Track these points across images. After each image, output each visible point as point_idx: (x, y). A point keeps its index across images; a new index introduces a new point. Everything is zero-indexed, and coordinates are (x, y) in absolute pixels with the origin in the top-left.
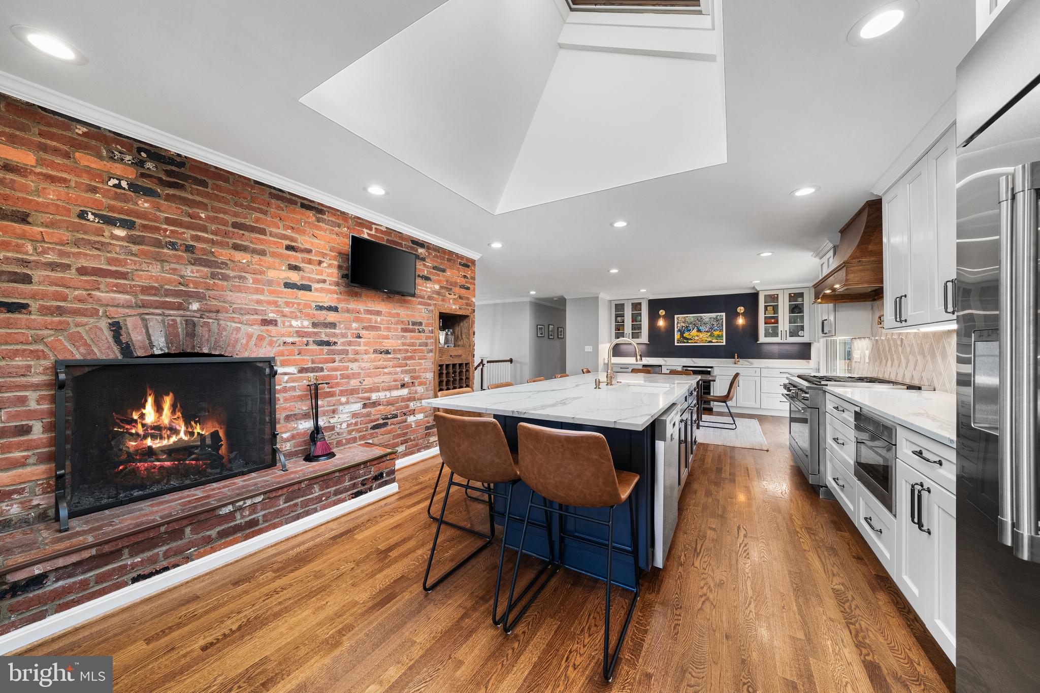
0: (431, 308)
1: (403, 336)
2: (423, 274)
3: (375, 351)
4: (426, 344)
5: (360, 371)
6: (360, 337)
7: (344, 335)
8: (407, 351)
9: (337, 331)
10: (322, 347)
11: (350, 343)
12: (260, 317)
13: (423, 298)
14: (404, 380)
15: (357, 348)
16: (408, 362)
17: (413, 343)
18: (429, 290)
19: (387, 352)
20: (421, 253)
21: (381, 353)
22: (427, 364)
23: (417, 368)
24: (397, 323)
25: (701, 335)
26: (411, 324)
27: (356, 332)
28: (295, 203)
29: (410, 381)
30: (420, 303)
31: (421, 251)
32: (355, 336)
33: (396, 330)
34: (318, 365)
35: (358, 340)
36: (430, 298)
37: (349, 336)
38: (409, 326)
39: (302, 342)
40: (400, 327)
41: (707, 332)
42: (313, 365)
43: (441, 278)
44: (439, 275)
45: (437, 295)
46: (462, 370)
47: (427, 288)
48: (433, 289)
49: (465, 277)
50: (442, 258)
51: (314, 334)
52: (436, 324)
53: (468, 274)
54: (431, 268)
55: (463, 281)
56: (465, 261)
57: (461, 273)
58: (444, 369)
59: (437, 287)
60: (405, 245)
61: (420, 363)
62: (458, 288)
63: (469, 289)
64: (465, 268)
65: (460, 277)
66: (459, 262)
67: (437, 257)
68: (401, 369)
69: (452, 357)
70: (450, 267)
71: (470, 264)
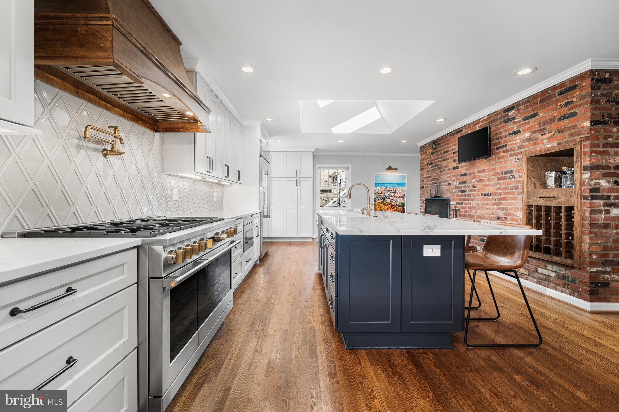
0: (521, 156)
1: (498, 183)
2: (513, 131)
3: (482, 195)
4: (517, 188)
5: (476, 206)
6: (475, 187)
7: (469, 187)
8: (501, 194)
9: (467, 185)
10: (462, 193)
11: (471, 191)
12: (447, 183)
13: (514, 150)
14: (499, 215)
15: (474, 193)
16: (502, 202)
17: (505, 187)
18: (519, 141)
19: (488, 195)
21: (485, 196)
22: (517, 204)
23: (509, 207)
24: (494, 175)
26: (503, 173)
27: (474, 184)
29: (503, 216)
30: (511, 155)
31: (511, 113)
32: (473, 186)
33: (494, 179)
34: (461, 201)
35: (475, 188)
36: (519, 148)
37: (471, 187)
38: (502, 176)
39: (456, 191)
40: (496, 177)
43: (531, 124)
44: (529, 123)
45: (527, 142)
46: (561, 215)
47: (517, 141)
48: (523, 138)
49: (566, 104)
50: (532, 105)
51: (460, 187)
52: (524, 169)
53: (575, 97)
54: (520, 121)
55: (564, 111)
56: (568, 85)
57: (559, 104)
58: (534, 211)
59: (527, 135)
60: (499, 118)
61: (511, 203)
62: (556, 122)
63: (575, 114)
64: (569, 93)
65: (559, 109)
66: (557, 94)
67: (527, 107)
68: (497, 206)
69: (543, 199)
70: (544, 107)
71: (577, 83)
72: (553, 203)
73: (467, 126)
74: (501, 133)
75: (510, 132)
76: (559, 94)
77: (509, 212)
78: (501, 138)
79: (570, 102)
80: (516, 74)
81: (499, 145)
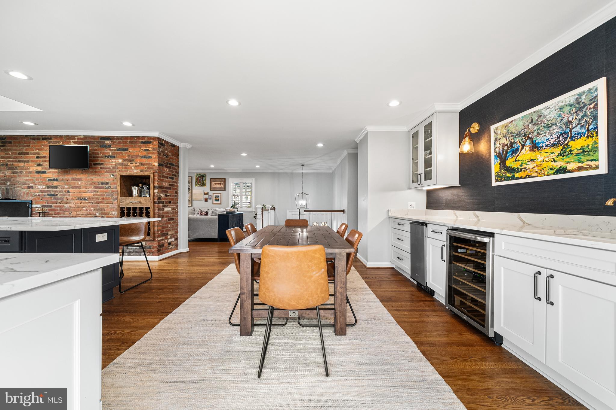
0: (115, 174)
1: (95, 191)
2: (109, 155)
3: (78, 199)
4: (112, 195)
5: (70, 208)
7: (61, 191)
8: (98, 199)
9: (58, 190)
10: (50, 197)
11: (64, 195)
12: (27, 186)
13: (110, 168)
14: (96, 214)
15: (68, 197)
16: (99, 205)
17: (102, 194)
18: (114, 163)
19: (85, 199)
20: (108, 144)
21: (81, 200)
22: (113, 206)
23: (106, 208)
24: (91, 184)
25: (539, 156)
26: (100, 183)
27: (67, 189)
28: (39, 139)
30: (107, 172)
31: (107, 142)
32: (66, 191)
33: (90, 188)
34: (49, 204)
35: (69, 193)
36: (114, 168)
37: (64, 192)
38: (99, 185)
39: (43, 195)
40: (92, 186)
41: (553, 145)
42: (48, 204)
43: (124, 155)
44: (122, 153)
45: (121, 165)
46: (143, 212)
47: (112, 162)
48: (117, 162)
49: (146, 150)
50: (124, 142)
51: (48, 191)
52: (118, 183)
53: (150, 148)
54: (115, 150)
55: (144, 153)
56: (146, 140)
57: (142, 148)
58: (126, 210)
59: (120, 161)
60: (96, 141)
61: (107, 205)
62: (140, 158)
63: (150, 157)
64: (147, 144)
65: (142, 151)
66: (140, 142)
67: (120, 143)
68: (94, 208)
69: (132, 203)
70: (132, 147)
71: (151, 141)
72: (138, 206)
73: (58, 137)
74: (98, 154)
75: (106, 155)
76: (141, 143)
77: (106, 212)
78: (99, 157)
79: (148, 149)
80: (122, 123)
81: (96, 163)
